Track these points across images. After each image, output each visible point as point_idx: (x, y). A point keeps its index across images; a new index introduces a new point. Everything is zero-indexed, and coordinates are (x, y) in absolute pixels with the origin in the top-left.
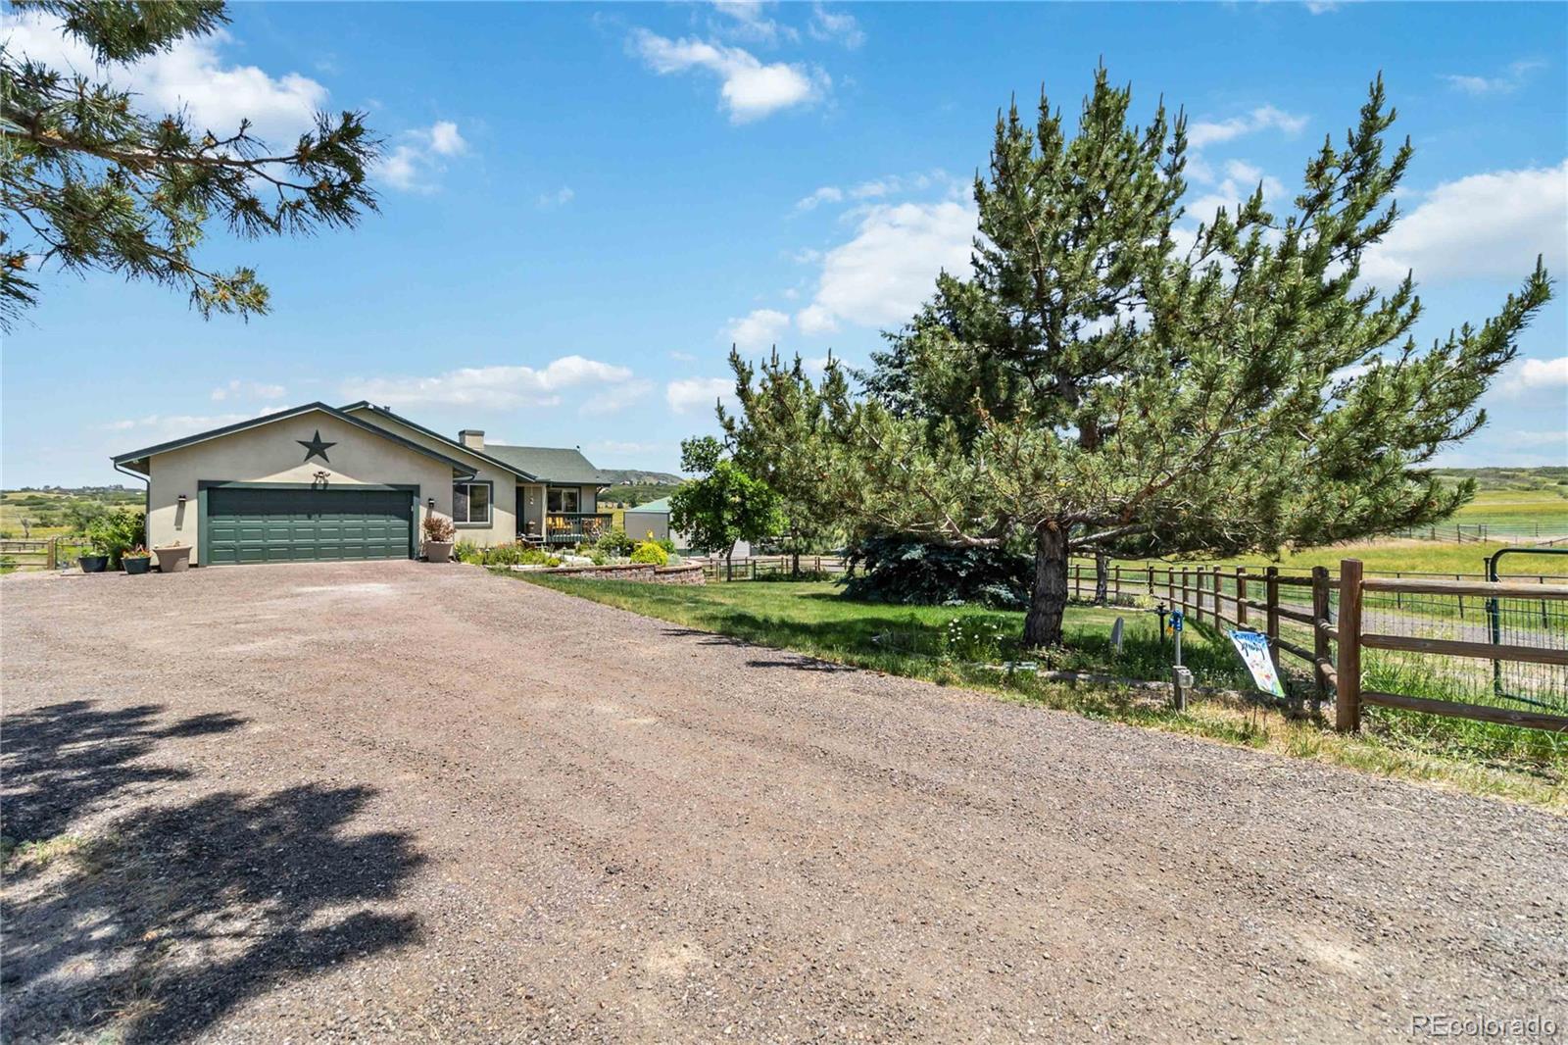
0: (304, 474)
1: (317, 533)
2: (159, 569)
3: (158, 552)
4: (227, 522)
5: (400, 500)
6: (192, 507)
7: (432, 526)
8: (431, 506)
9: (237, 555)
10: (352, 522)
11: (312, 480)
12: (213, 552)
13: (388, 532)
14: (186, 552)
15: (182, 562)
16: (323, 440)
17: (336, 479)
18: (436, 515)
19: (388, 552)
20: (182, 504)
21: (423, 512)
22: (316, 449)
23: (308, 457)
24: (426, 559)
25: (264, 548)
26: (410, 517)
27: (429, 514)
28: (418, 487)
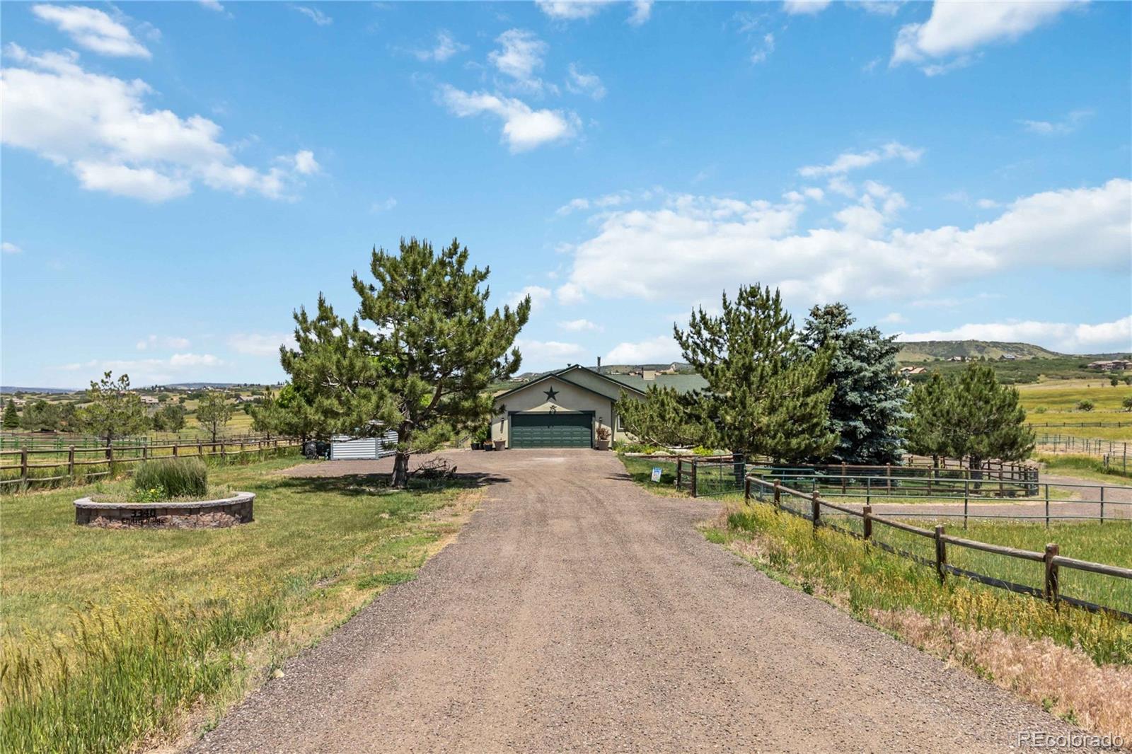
0: (546, 407)
1: (552, 435)
2: (495, 449)
3: (495, 442)
4: (518, 429)
5: (585, 419)
6: (506, 422)
7: (601, 432)
8: (601, 422)
9: (522, 444)
10: (567, 429)
11: (549, 410)
12: (513, 444)
13: (582, 434)
14: (504, 442)
15: (503, 447)
16: (554, 391)
17: (559, 409)
18: (603, 426)
19: (581, 444)
20: (503, 422)
21: (597, 424)
22: (551, 395)
23: (548, 398)
24: (597, 449)
25: (532, 441)
26: (591, 427)
27: (600, 426)
28: (594, 412)
